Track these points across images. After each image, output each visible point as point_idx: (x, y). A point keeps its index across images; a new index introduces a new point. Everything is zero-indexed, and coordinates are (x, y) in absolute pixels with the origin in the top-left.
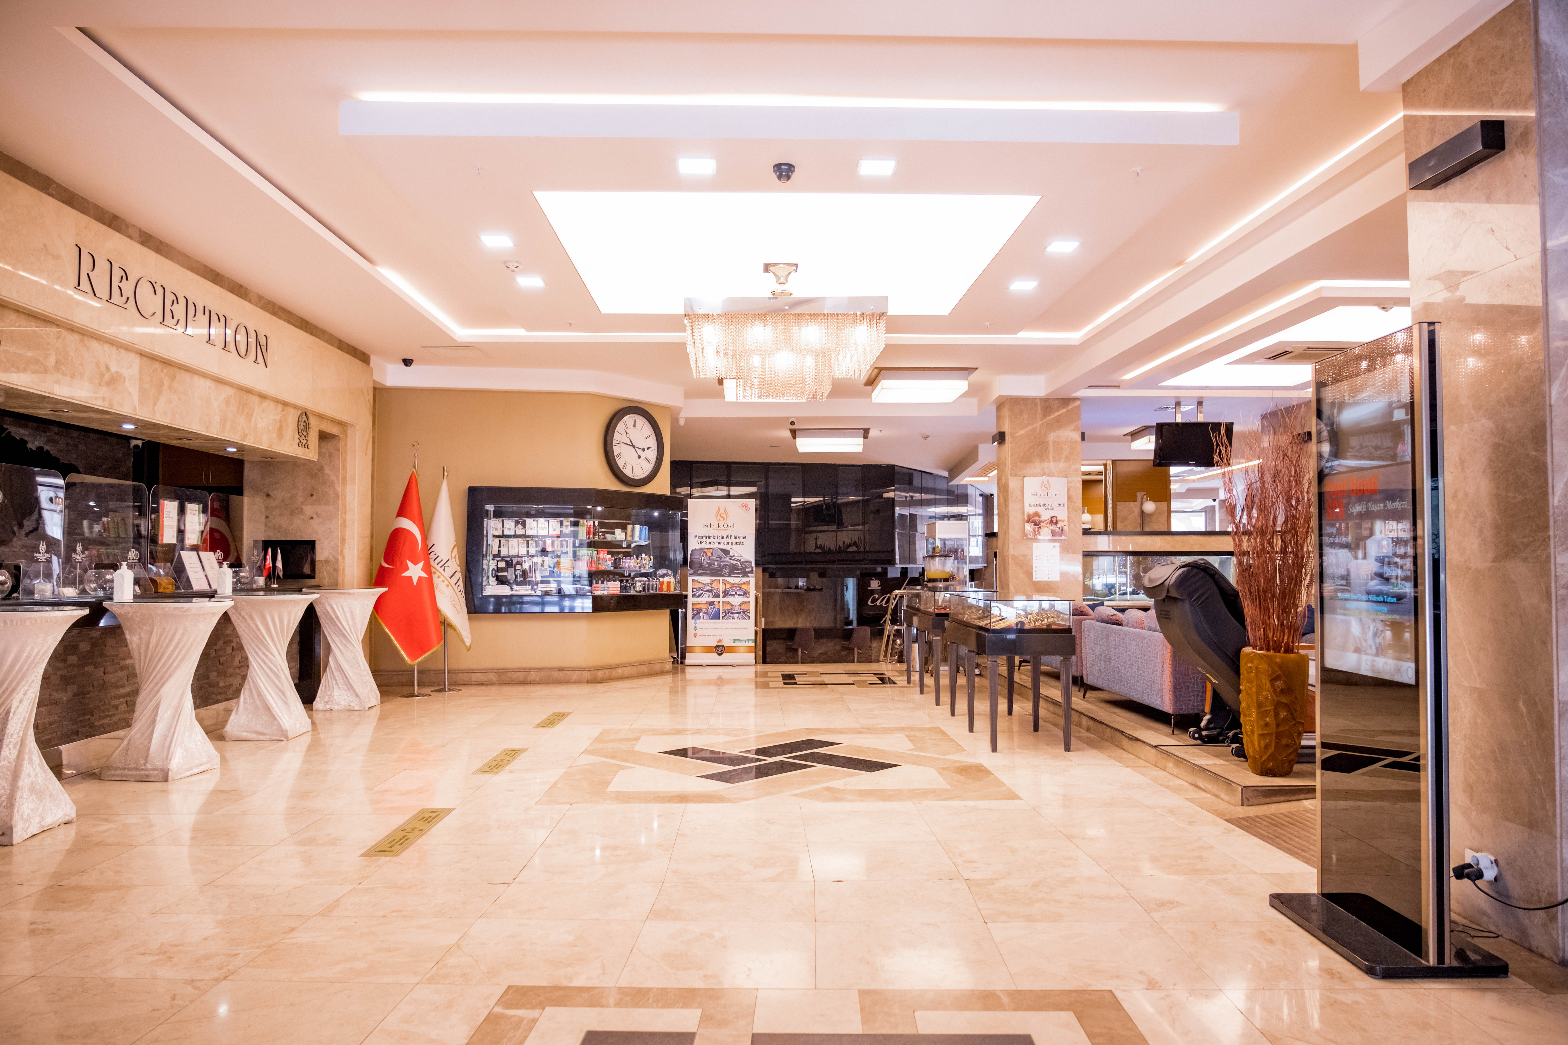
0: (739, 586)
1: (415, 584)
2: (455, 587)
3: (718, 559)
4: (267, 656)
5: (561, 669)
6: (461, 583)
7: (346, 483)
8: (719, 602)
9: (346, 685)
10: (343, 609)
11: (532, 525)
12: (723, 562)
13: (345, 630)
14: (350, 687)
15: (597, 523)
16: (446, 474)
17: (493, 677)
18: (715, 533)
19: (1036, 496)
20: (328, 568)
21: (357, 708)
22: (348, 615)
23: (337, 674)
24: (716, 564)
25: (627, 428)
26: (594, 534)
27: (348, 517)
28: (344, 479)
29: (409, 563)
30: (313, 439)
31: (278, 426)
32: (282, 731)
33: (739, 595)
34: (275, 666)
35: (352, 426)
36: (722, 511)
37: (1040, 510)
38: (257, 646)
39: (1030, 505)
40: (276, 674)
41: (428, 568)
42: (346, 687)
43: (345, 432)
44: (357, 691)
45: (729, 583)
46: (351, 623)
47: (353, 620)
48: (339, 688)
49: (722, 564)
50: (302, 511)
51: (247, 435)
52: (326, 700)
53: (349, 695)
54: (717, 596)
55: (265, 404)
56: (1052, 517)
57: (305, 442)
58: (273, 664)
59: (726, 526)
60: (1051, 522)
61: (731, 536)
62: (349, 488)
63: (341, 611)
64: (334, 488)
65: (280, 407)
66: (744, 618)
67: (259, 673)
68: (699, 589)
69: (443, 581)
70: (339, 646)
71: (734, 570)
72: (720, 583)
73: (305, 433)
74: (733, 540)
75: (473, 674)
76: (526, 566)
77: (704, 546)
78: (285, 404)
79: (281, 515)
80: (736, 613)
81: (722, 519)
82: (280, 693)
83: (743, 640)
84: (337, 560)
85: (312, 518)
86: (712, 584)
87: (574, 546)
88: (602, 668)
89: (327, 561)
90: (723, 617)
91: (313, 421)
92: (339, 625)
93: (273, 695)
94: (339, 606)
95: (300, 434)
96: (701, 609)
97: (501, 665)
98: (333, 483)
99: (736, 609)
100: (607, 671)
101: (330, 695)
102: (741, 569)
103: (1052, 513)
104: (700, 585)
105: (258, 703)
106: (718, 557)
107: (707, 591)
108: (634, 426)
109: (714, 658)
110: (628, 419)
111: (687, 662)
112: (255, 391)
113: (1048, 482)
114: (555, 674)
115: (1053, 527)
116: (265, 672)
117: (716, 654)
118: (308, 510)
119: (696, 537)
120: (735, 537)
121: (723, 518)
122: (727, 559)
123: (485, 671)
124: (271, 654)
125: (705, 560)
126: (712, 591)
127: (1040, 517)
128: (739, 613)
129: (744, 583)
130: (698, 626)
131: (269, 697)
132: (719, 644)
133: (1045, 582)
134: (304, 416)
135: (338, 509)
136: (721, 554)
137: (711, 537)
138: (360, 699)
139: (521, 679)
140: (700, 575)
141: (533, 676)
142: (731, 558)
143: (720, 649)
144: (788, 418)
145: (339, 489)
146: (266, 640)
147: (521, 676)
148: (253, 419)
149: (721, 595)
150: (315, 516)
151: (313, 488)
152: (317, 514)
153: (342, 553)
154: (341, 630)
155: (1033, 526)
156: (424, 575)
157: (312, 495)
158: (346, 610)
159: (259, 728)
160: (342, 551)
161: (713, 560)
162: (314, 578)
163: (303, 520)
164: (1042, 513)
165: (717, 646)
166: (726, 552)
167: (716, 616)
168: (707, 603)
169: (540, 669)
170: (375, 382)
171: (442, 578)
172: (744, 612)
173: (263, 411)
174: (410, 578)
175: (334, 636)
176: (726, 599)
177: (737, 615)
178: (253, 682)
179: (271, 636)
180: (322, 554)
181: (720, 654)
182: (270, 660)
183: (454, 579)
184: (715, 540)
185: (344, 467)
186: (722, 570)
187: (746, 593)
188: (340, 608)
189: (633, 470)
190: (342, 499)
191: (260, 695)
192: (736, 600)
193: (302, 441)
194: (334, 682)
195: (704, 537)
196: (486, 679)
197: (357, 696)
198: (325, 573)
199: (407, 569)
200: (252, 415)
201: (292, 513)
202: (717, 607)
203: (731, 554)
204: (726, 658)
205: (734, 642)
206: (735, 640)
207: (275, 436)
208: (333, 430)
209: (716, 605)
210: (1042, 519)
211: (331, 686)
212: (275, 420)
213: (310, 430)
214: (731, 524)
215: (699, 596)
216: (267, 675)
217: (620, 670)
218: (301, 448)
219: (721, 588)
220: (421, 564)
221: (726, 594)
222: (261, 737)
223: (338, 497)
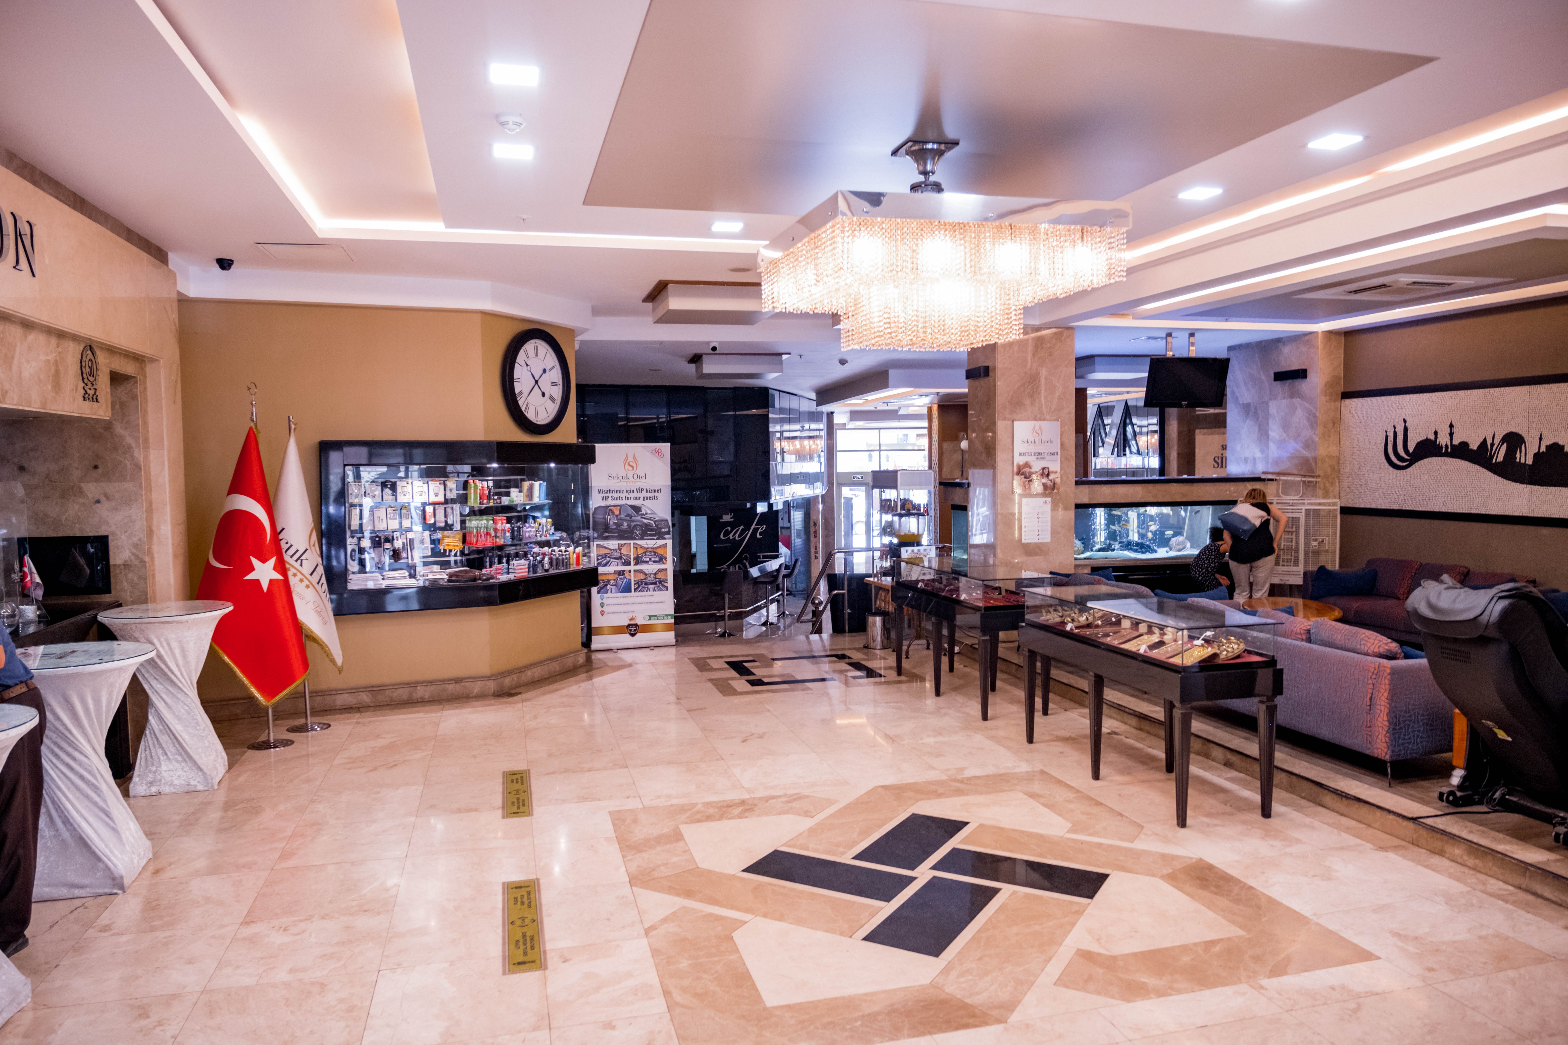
0: (654, 551)
1: (265, 589)
2: (318, 587)
3: (628, 518)
4: (74, 759)
5: (458, 680)
6: (324, 580)
7: (148, 447)
8: (630, 571)
9: (180, 754)
10: (169, 644)
11: (405, 489)
12: (634, 521)
13: (173, 673)
14: (186, 756)
15: (491, 484)
16: (293, 426)
17: (365, 698)
18: (624, 485)
19: (1026, 444)
20: (130, 575)
21: (200, 787)
22: (177, 652)
23: (164, 739)
24: (625, 524)
25: (528, 357)
26: (489, 498)
27: (154, 496)
28: (146, 440)
29: (254, 561)
30: (103, 387)
31: (53, 371)
32: (114, 879)
33: (654, 562)
34: (90, 772)
35: (152, 360)
36: (630, 459)
37: (1031, 459)
38: (55, 743)
39: (1020, 455)
40: (93, 784)
41: (281, 567)
42: (180, 758)
43: (143, 370)
44: (199, 762)
45: (641, 547)
46: (181, 662)
47: (185, 657)
48: (168, 758)
49: (633, 524)
50: (81, 492)
51: (6, 392)
52: (149, 779)
53: (186, 769)
54: (629, 564)
55: (32, 336)
56: (1044, 469)
57: (91, 392)
58: (86, 769)
59: (635, 476)
60: (1042, 475)
61: (642, 490)
62: (153, 454)
63: (166, 647)
64: (132, 456)
65: (54, 341)
66: (661, 590)
67: (60, 783)
68: (605, 556)
69: (301, 581)
70: (164, 696)
71: (648, 531)
72: (630, 548)
73: (91, 379)
74: (644, 494)
75: (339, 696)
76: (398, 544)
77: (610, 502)
78: (61, 335)
79: (46, 498)
80: (651, 584)
81: (631, 468)
82: (104, 817)
83: (661, 616)
84: (142, 561)
85: (98, 502)
86: (620, 549)
87: (461, 515)
88: (509, 673)
89: (126, 566)
90: (635, 590)
91: (102, 358)
92: (163, 667)
93: (91, 819)
94: (162, 640)
95: (86, 381)
96: (609, 581)
97: (375, 680)
98: (130, 447)
99: (651, 579)
100: (515, 677)
101: (155, 772)
102: (655, 530)
103: (1044, 464)
104: (607, 551)
105: (66, 835)
106: (628, 515)
107: (615, 558)
108: (536, 355)
109: (625, 640)
110: (530, 346)
111: (594, 646)
112: (15, 316)
113: (1041, 429)
114: (451, 687)
115: (1044, 480)
116: (72, 783)
117: (628, 635)
118: (91, 489)
119: (600, 491)
120: (647, 491)
121: (633, 467)
122: (639, 518)
123: (354, 690)
124: (81, 753)
125: (612, 520)
126: (620, 558)
127: (1030, 467)
128: (655, 583)
129: (660, 547)
130: (605, 601)
131: (84, 825)
132: (632, 622)
133: (1035, 544)
134: (89, 352)
135: (141, 487)
136: (631, 511)
137: (618, 492)
138: (204, 774)
139: (405, 697)
140: (607, 538)
141: (421, 692)
142: (643, 516)
143: (633, 629)
144: (708, 343)
145: (139, 455)
146: (71, 733)
147: (403, 693)
148: (16, 362)
149: (632, 563)
150: (103, 498)
151: (98, 457)
152: (106, 495)
153: (150, 552)
154: (165, 674)
155: (1023, 479)
156: (278, 576)
157: (96, 467)
158: (174, 645)
159: (72, 878)
160: (150, 549)
161: (621, 519)
162: (109, 592)
163: (83, 504)
164: (1032, 464)
165: (629, 625)
166: (637, 509)
167: (627, 589)
168: (615, 572)
169: (430, 683)
170: (179, 293)
171: (300, 576)
172: (660, 582)
173: (30, 349)
174: (257, 582)
175: (154, 683)
176: (638, 567)
177: (652, 586)
178: (53, 802)
179: (80, 725)
180: (119, 555)
181: (633, 635)
182: (80, 764)
183: (316, 577)
184: (623, 495)
185: (145, 423)
186: (632, 532)
187: (662, 559)
188: (164, 644)
189: (537, 412)
190: (145, 473)
191: (67, 821)
192: (650, 568)
193: (88, 391)
194: (160, 751)
195: (609, 491)
196: (355, 701)
197: (201, 770)
198: (125, 583)
199: (252, 569)
200: (13, 357)
201: (64, 495)
202: (628, 577)
203: (643, 512)
204: (642, 638)
205: (650, 619)
206: (650, 617)
207: (50, 387)
208: (128, 368)
209: (627, 574)
210: (1033, 470)
211: (155, 757)
212: (48, 361)
213: (99, 373)
214: (641, 474)
215: (605, 565)
216: (77, 788)
217: (529, 673)
218: (87, 402)
219: (632, 554)
220: (272, 562)
221: (638, 561)
222: (77, 892)
223: (140, 469)
